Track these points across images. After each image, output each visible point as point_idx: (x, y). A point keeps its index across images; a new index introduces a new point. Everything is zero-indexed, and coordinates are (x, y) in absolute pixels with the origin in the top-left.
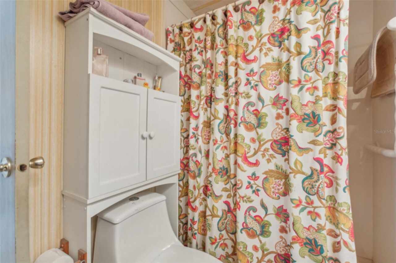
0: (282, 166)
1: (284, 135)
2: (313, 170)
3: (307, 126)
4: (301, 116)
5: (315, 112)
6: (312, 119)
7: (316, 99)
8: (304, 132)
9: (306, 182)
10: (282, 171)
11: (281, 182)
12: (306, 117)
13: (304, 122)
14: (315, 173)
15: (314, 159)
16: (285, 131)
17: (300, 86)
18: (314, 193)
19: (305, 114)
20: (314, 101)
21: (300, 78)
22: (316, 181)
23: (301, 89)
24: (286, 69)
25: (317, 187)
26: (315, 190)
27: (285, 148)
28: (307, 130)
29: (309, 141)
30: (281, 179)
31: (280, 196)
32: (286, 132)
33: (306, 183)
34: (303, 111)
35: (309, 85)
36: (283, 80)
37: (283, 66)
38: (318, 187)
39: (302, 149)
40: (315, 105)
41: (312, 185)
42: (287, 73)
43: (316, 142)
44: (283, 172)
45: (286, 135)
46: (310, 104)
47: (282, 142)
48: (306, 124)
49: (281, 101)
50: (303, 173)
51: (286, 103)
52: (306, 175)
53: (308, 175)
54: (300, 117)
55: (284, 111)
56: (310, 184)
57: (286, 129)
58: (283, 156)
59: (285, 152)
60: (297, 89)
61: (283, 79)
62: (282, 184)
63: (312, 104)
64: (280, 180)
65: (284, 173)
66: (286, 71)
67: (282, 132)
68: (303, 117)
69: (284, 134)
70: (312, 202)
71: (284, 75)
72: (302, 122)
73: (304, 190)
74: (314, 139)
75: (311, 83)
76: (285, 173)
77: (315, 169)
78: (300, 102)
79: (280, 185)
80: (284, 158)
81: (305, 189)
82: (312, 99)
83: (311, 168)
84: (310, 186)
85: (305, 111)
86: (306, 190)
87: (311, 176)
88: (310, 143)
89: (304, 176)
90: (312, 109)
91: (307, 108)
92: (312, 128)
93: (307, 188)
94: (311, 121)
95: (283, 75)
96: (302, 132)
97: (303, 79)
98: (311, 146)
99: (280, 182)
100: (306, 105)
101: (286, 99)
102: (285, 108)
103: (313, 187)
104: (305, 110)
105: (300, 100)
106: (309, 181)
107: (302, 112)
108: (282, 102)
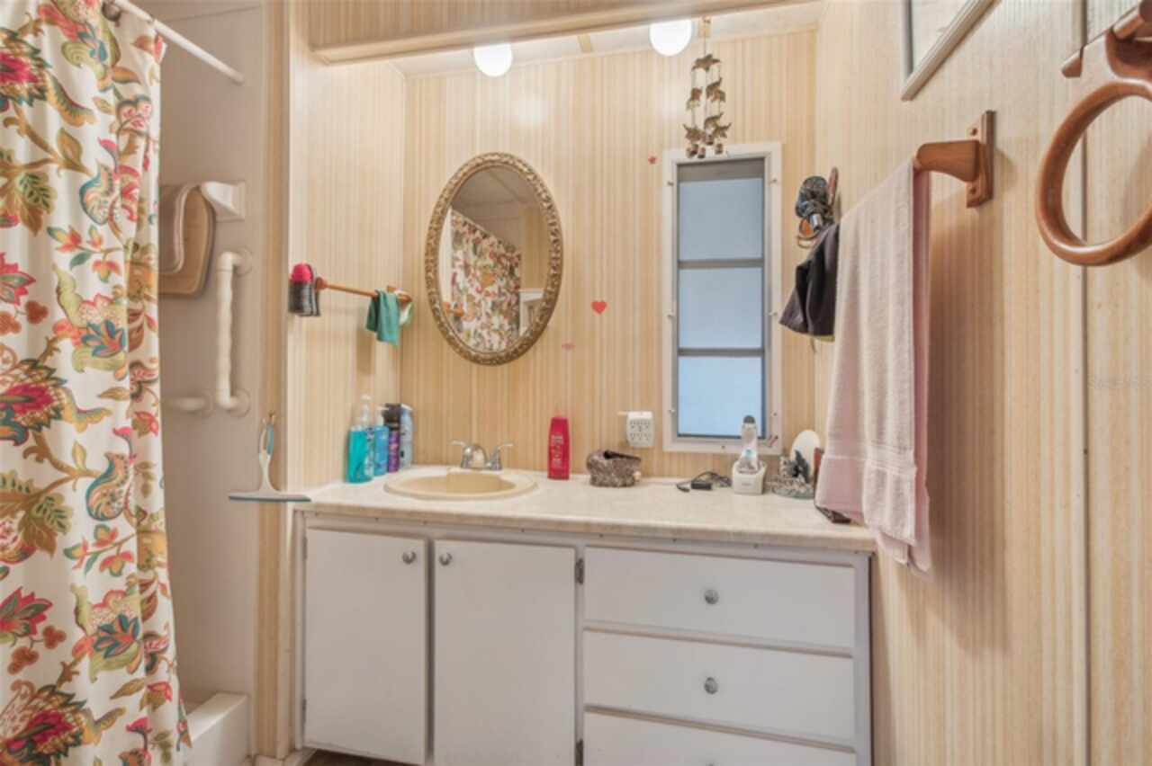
0: (13, 473)
1: (22, 381)
2: (112, 459)
3: (94, 354)
4: (79, 328)
5: (115, 323)
6: (105, 340)
7: (114, 293)
8: (87, 369)
9: (96, 492)
10: (16, 488)
11: (11, 522)
12: (92, 332)
13: (88, 346)
14: (119, 463)
15: (116, 432)
16: (26, 367)
17: (78, 252)
18: (117, 512)
19: (90, 325)
20: (111, 296)
21: (77, 230)
22: (123, 482)
23: (80, 260)
24: (26, 187)
25: (124, 494)
26: (119, 503)
27: (24, 419)
28: (95, 365)
29: (101, 392)
30: (13, 513)
31: (8, 565)
32: (27, 373)
33: (96, 495)
34: (84, 316)
35: (97, 257)
36: (19, 218)
37: (16, 175)
38: (128, 494)
39: (85, 412)
40: (112, 307)
41: (112, 495)
42: (29, 201)
43: (119, 393)
44: (20, 488)
45: (29, 381)
46: (100, 302)
47: (15, 403)
48: (91, 350)
49: (14, 277)
50: (87, 473)
51: (27, 288)
52: (95, 477)
53: (98, 476)
54: (76, 330)
55: (22, 308)
56: (105, 495)
57: (27, 361)
58: (17, 444)
59: (26, 429)
60: (68, 256)
61: (18, 213)
62: (15, 526)
63: (106, 304)
64: (8, 517)
65: (24, 491)
66: (27, 194)
67: (16, 372)
68: (84, 333)
69: (23, 376)
70: (113, 534)
71: (20, 202)
72: (82, 345)
73: (90, 514)
74: (114, 386)
75: (102, 251)
76: (28, 490)
77: (117, 456)
78: (77, 291)
79: (8, 531)
80: (22, 448)
81: (93, 513)
82: (106, 290)
83: (108, 456)
84: (105, 500)
85: (90, 318)
86: (96, 513)
87: (108, 475)
88: (101, 396)
89: (91, 480)
90: (105, 314)
91: (95, 311)
92: (108, 360)
93: (98, 508)
94: (102, 343)
95: (17, 202)
96: (82, 371)
97: (85, 237)
98: (107, 403)
99: (7, 525)
100: (93, 304)
101: (28, 276)
102: (24, 299)
103: (113, 498)
104: (91, 314)
105: (75, 287)
106: (105, 488)
107: (82, 319)
108: (15, 282)
